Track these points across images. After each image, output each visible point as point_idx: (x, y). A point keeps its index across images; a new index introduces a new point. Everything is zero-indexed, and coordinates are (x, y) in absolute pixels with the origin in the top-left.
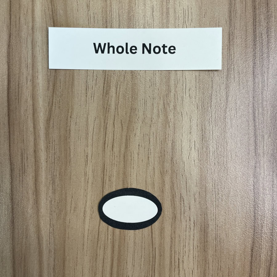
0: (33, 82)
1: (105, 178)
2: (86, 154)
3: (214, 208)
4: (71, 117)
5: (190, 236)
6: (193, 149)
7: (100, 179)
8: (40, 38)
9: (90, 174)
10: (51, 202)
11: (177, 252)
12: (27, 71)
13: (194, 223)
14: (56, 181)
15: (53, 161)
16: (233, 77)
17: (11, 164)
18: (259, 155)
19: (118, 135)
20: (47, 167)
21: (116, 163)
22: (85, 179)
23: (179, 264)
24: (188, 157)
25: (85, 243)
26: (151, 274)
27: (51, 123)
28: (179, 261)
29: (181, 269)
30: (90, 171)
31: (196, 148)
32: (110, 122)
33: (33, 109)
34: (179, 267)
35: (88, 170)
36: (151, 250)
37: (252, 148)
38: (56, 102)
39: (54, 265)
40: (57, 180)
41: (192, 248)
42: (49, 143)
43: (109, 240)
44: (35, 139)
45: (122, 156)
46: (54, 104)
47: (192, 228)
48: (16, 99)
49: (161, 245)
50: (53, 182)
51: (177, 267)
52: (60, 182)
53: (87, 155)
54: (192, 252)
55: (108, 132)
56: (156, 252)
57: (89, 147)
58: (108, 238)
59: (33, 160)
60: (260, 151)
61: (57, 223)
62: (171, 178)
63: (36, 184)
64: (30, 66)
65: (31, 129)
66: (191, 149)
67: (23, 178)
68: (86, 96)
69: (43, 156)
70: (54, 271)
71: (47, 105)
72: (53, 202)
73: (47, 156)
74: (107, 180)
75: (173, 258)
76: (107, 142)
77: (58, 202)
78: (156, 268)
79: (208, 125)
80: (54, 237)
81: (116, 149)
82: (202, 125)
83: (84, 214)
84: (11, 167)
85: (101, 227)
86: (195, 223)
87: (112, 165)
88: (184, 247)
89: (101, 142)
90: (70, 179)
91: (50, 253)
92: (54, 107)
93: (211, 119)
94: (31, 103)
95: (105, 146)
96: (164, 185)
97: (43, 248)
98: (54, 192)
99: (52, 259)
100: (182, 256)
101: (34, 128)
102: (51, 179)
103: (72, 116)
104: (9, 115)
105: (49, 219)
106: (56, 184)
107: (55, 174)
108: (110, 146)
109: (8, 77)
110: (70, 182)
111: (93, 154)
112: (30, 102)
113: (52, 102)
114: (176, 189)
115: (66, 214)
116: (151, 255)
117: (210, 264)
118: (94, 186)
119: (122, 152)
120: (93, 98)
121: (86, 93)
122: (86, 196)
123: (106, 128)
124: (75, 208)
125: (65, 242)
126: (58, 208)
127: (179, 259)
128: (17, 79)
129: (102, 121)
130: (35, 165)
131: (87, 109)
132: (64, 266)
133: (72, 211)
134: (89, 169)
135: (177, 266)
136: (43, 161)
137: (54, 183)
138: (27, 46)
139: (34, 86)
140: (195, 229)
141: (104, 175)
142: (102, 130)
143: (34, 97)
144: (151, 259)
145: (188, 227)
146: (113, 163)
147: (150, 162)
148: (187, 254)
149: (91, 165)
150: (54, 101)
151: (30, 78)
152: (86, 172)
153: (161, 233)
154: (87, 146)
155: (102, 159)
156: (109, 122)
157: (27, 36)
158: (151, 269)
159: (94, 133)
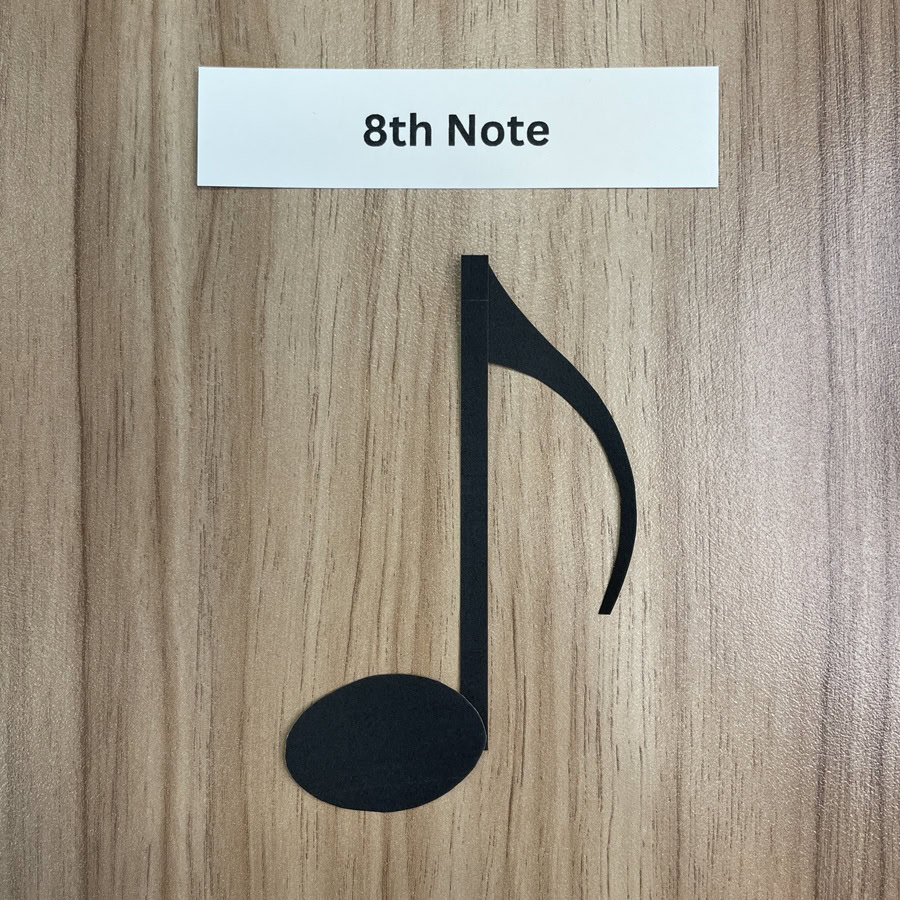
0: (152, 173)
1: (370, 465)
2: (313, 392)
3: (707, 555)
4: (266, 278)
5: (631, 641)
6: (640, 375)
7: (355, 468)
8: (176, 42)
9: (324, 451)
10: (203, 536)
11: (594, 692)
12: (135, 138)
13: (644, 601)
14: (220, 472)
15: (212, 413)
16: (758, 154)
17: (82, 422)
18: (842, 390)
19: (409, 335)
20: (191, 430)
21: (403, 417)
22: (309, 467)
23: (598, 730)
24: (623, 399)
25: (310, 665)
26: (511, 761)
27: (207, 294)
28: (598, 721)
29: (605, 745)
30: (325, 444)
31: (649, 371)
32: (386, 294)
33: (153, 255)
34: (598, 739)
35: (317, 440)
36: (512, 684)
37: (821, 368)
38: (222, 232)
39: (212, 735)
40: (223, 470)
41: (638, 678)
42: (200, 358)
43: (383, 655)
44: (156, 346)
45: (422, 397)
46: (215, 238)
48: (100, 223)
49: (544, 670)
50: (211, 476)
51: (593, 739)
52: (232, 474)
53: (314, 395)
54: (638, 691)
55: (379, 325)
56: (528, 689)
57: (322, 370)
58: (378, 647)
59: (150, 408)
60: (845, 378)
61: (221, 601)
62: (574, 463)
63: (157, 483)
64: (144, 124)
65: (146, 314)
66: (633, 375)
67: (117, 463)
68: (314, 214)
69: (179, 395)
70: (211, 753)
71: (194, 240)
72: (209, 539)
73: (193, 396)
74: (377, 472)
75: (580, 708)
76: (375, 354)
77: (224, 539)
78: (526, 740)
79: (687, 300)
80: (211, 647)
81: (404, 375)
82: (668, 300)
83: (307, 573)
84: (82, 432)
85: (357, 613)
86: (647, 600)
87: (392, 423)
88: (615, 675)
89: (359, 355)
90: (264, 467)
91: (199, 696)
92: (215, 248)
93: (693, 284)
94: (146, 234)
95: (369, 366)
96: (552, 484)
97: (176, 680)
98: (213, 508)
99: (204, 716)
100: (607, 705)
101: (155, 311)
102: (204, 467)
103: (269, 276)
104: (77, 272)
105: (196, 590)
106: (221, 482)
107: (216, 451)
108: (386, 365)
109: (78, 156)
110: (264, 476)
111: (334, 390)
112: (143, 232)
113: (211, 231)
114: (587, 495)
115: (249, 575)
116: (513, 702)
117: (695, 728)
118: (335, 487)
119: (424, 386)
120: (333, 220)
121: (314, 205)
122: (312, 519)
123: (374, 311)
124: (278, 554)
125: (245, 662)
126: (226, 555)
127: (598, 714)
128: (105, 164)
129: (362, 288)
130: (157, 425)
131: (316, 254)
132: (241, 738)
133: (270, 566)
134: (322, 437)
135: (594, 734)
136: (180, 410)
137: (213, 478)
138: (136, 66)
139: (155, 187)
140: (647, 618)
141: (366, 453)
142: (361, 317)
143: (154, 218)
144: (512, 712)
145: (625, 612)
146: (395, 418)
147: (509, 416)
148: (623, 699)
149: (328, 423)
150: (216, 228)
151: (142, 159)
152: (311, 445)
153: (543, 631)
154: (317, 366)
155: (362, 405)
156: (381, 292)
157: (138, 36)
158: (511, 744)
159: (338, 325)
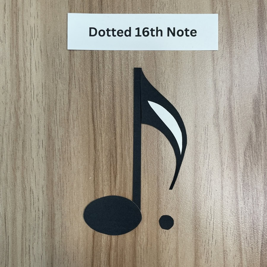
3: (60, 199)
5: (39, 225)
6: (41, 147)
13: (42, 213)
16: (74, 84)
18: (98, 151)
23: (29, 251)
24: (36, 155)
26: (5, 260)
28: (29, 248)
29: (31, 255)
31: (44, 146)
34: (29, 253)
36: (5, 238)
41: (40, 235)
47: (41, 217)
49: (14, 233)
51: (28, 253)
54: (40, 239)
56: (9, 239)
62: (22, 173)
66: (39, 147)
75: (24, 244)
78: (9, 254)
79: (54, 126)
82: (49, 126)
88: (34, 235)
93: (56, 121)
96: (16, 180)
100: (32, 243)
114: (26, 183)
116: (5, 243)
117: (57, 249)
127: (29, 246)
140: (43, 218)
144: (5, 246)
145: (37, 216)
147: (4, 160)
148: (36, 241)
153: (14, 223)
158: (5, 255)
